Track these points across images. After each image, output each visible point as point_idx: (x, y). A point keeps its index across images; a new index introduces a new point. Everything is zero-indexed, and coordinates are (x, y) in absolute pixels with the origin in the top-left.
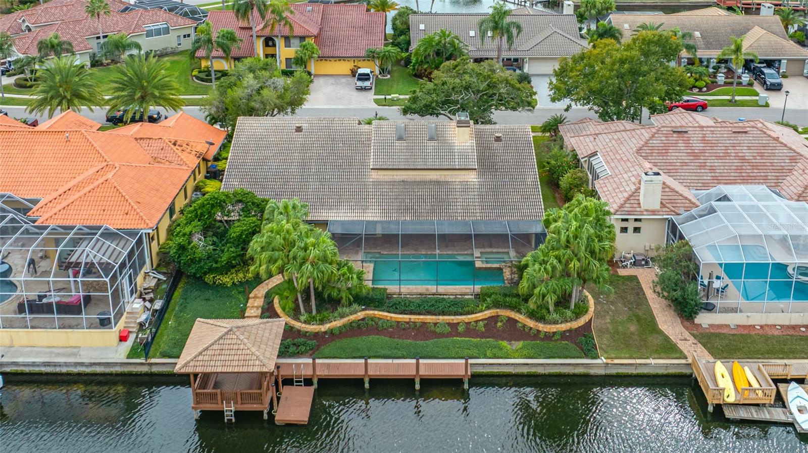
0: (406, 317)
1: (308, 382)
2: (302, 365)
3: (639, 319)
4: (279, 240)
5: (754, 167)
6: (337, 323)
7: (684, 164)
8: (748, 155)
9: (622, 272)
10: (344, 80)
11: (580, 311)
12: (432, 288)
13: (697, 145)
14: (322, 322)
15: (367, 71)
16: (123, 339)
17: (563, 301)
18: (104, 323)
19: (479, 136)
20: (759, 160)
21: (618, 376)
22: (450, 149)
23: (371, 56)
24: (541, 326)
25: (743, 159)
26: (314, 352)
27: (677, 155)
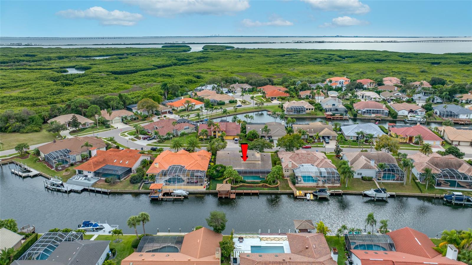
0: (249, 185)
1: (234, 193)
2: (234, 191)
3: (286, 185)
4: (230, 172)
5: (310, 160)
6: (238, 185)
7: (298, 160)
8: (309, 158)
9: (285, 178)
10: (232, 141)
11: (277, 183)
12: (253, 180)
13: (300, 156)
14: (236, 185)
15: (237, 139)
16: (204, 188)
17: (274, 182)
18: (202, 185)
19: (261, 155)
20: (311, 159)
21: (282, 193)
22: (256, 157)
23: (238, 135)
24: (270, 186)
25: (308, 159)
26: (235, 189)
27: (297, 158)
